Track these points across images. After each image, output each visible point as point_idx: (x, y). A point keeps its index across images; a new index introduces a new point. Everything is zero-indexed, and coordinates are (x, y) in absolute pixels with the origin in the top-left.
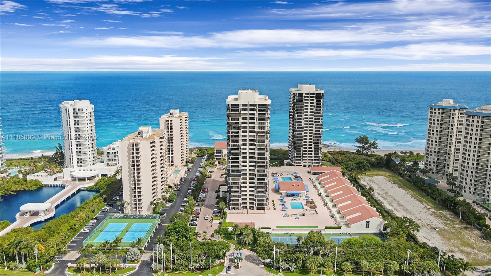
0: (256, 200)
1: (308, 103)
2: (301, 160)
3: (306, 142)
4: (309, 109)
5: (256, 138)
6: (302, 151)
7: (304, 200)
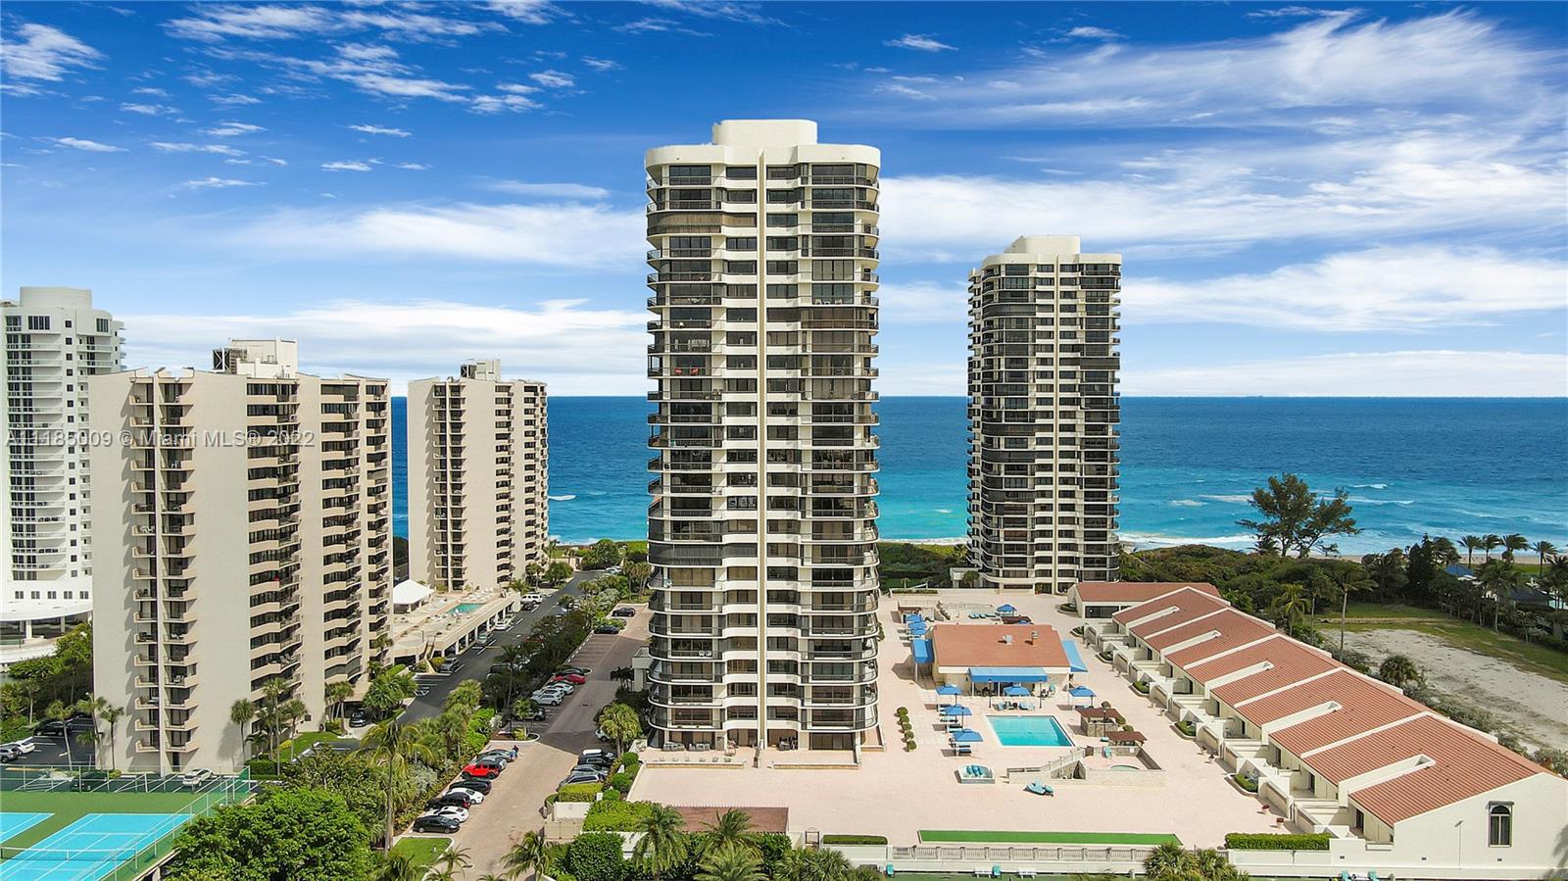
0: (808, 694)
1: (1051, 308)
2: (1029, 562)
3: (1049, 481)
4: (1057, 335)
5: (804, 350)
6: (1029, 522)
7: (1066, 708)
